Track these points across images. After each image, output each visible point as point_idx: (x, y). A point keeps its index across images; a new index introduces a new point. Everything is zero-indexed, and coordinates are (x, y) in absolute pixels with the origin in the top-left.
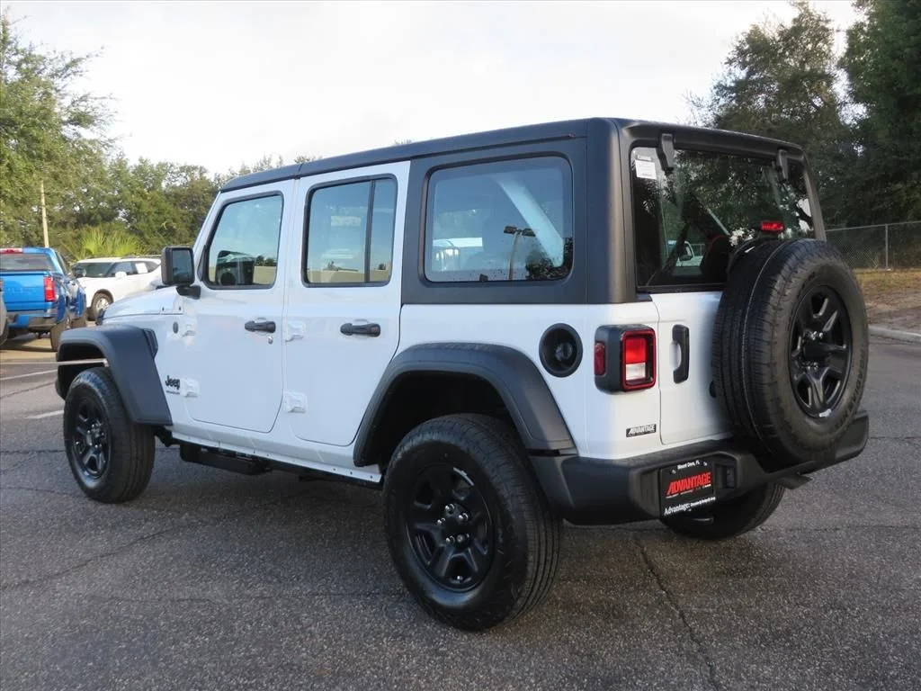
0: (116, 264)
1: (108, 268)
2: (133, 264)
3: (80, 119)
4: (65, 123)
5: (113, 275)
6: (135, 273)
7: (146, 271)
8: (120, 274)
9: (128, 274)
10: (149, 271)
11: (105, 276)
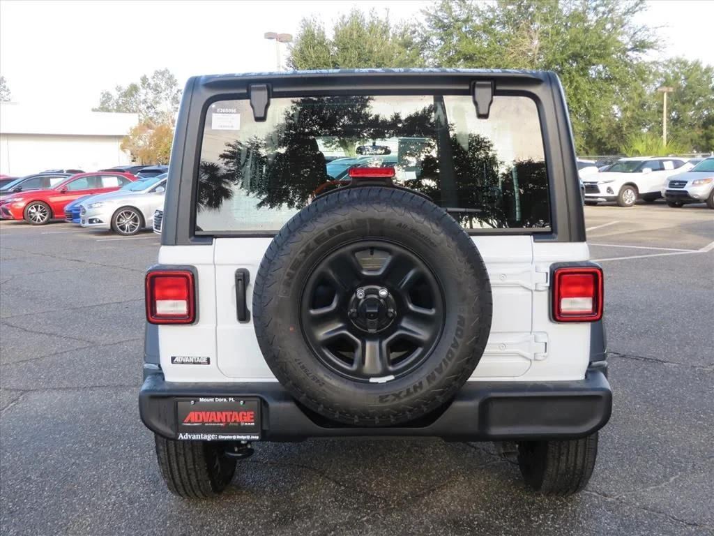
0: (645, 162)
1: (637, 166)
2: (661, 162)
3: (641, 46)
4: (629, 50)
5: (641, 171)
6: (662, 169)
7: (673, 168)
8: (646, 170)
9: (654, 170)
10: (675, 168)
11: (633, 172)
